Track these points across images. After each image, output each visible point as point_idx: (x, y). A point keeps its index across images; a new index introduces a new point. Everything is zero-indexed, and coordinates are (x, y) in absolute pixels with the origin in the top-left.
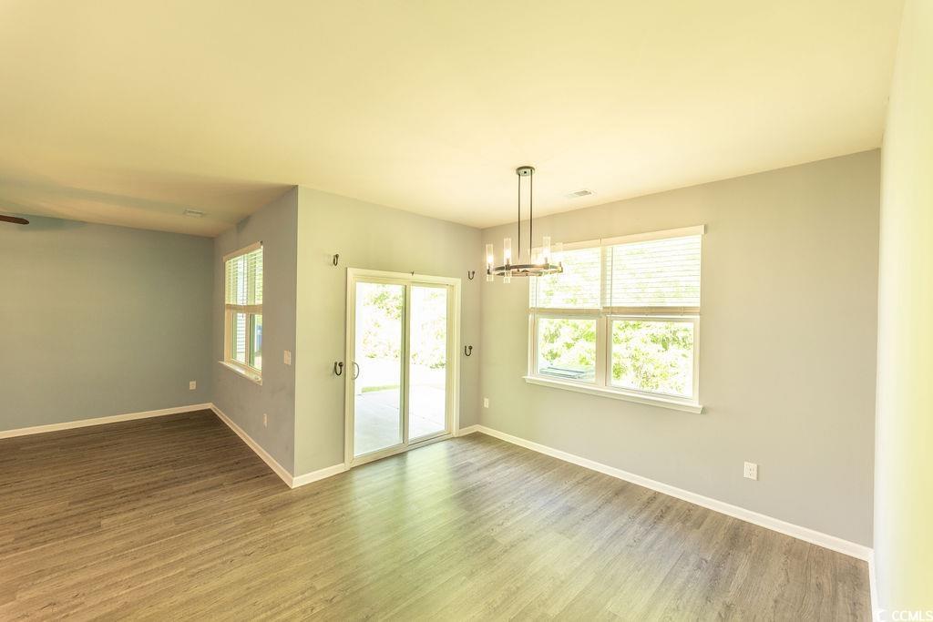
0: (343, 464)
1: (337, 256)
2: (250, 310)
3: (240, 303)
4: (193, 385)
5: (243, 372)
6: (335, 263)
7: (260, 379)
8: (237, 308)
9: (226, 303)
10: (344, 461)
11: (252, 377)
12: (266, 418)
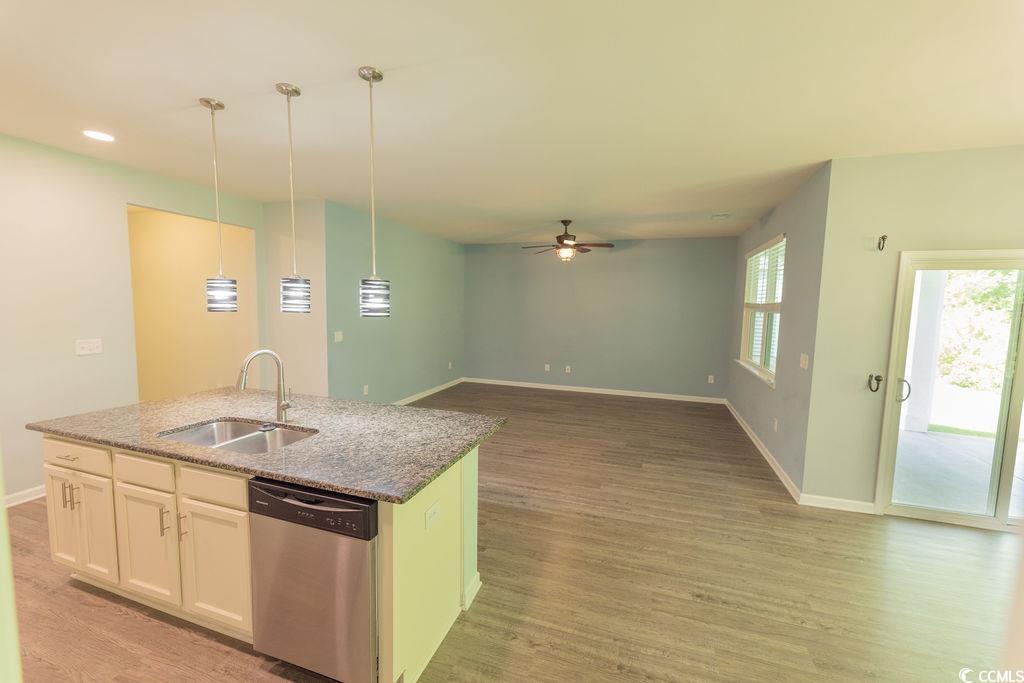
0: (872, 504)
1: (884, 238)
2: (768, 309)
3: (759, 301)
4: (711, 379)
5: (757, 373)
6: (880, 247)
7: (773, 381)
8: (756, 307)
9: (746, 301)
10: (873, 501)
11: (764, 378)
12: (776, 423)
